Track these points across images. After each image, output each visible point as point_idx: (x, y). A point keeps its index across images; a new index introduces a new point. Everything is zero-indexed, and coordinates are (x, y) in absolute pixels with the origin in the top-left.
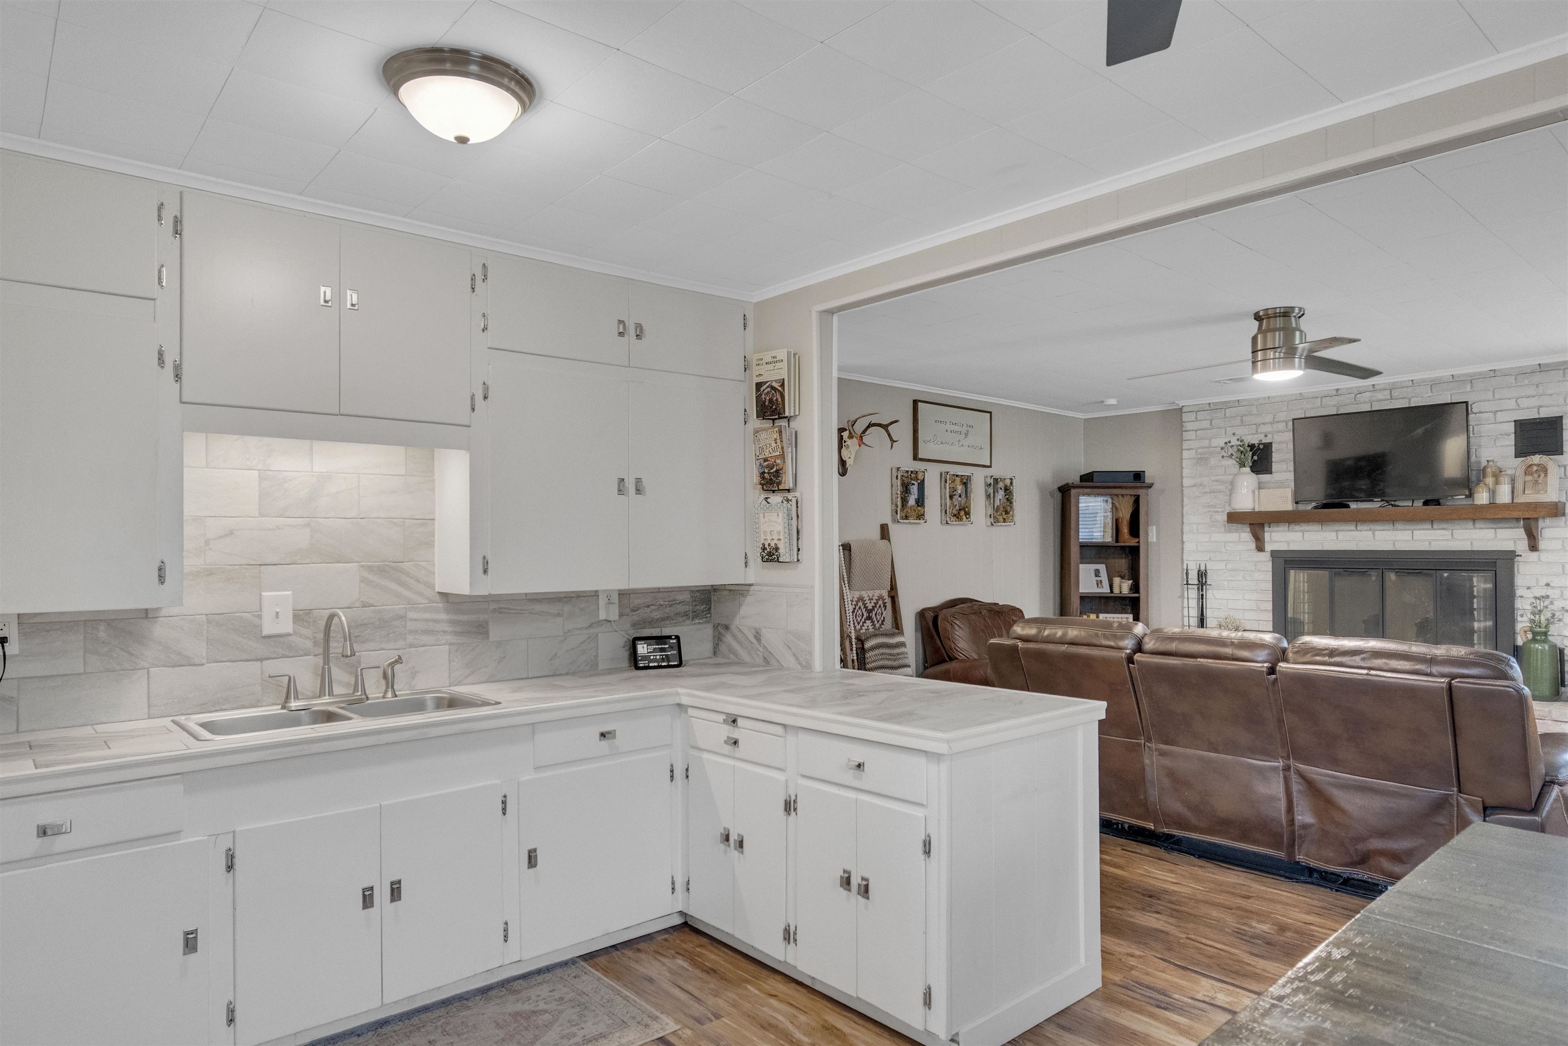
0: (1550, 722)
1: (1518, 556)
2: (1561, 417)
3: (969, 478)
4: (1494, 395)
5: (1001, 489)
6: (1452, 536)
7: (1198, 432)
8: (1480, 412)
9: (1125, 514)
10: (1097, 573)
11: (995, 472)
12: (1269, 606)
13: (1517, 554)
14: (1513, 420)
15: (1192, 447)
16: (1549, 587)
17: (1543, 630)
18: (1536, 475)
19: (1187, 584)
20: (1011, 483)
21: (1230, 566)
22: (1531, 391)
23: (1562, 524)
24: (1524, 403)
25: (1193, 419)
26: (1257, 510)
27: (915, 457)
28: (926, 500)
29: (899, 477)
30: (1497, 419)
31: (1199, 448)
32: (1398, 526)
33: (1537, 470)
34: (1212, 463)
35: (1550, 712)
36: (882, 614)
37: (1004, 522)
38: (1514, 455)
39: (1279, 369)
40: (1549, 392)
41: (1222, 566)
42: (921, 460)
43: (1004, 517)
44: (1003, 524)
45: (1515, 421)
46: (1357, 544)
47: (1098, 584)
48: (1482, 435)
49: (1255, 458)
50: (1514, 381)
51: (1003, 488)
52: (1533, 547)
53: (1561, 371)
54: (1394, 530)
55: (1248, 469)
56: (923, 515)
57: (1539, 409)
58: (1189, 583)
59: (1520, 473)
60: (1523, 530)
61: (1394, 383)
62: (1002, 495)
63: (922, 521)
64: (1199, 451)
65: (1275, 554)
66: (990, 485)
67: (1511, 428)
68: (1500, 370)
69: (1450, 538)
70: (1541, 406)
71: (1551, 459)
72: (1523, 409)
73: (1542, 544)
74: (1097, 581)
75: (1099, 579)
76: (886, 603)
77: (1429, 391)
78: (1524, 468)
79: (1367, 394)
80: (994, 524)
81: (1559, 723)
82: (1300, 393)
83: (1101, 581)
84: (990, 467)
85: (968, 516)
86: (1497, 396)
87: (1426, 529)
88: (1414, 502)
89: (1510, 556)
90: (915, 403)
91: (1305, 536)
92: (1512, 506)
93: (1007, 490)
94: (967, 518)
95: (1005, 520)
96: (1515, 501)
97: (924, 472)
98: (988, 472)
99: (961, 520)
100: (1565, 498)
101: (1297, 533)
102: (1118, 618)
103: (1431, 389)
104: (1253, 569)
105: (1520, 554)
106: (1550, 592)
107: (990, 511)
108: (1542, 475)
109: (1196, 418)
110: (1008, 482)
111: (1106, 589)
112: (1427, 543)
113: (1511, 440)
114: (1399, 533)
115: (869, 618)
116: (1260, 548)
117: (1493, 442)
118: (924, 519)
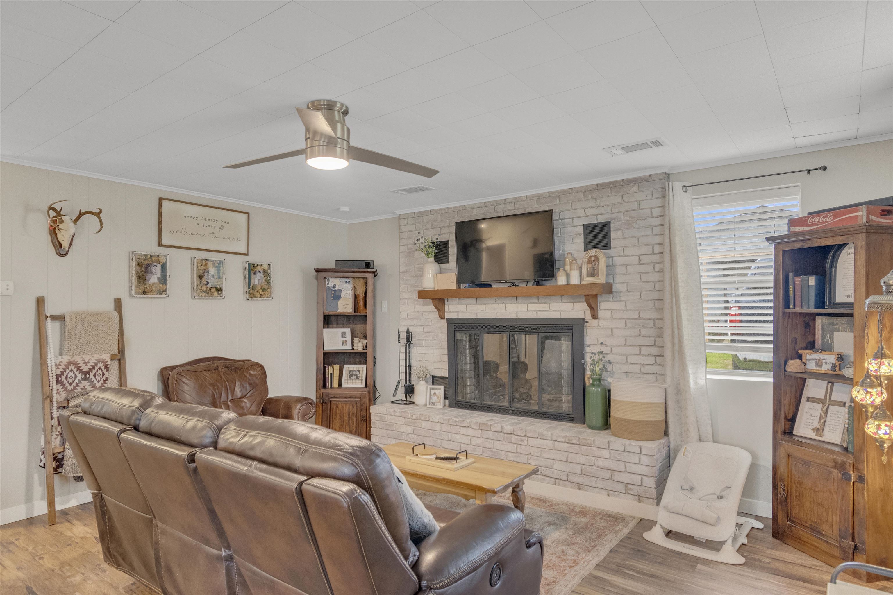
0: (594, 448)
1: (586, 322)
2: (609, 222)
3: (220, 263)
4: (572, 207)
5: (260, 272)
6: (549, 308)
7: (408, 233)
8: (564, 219)
9: (361, 292)
10: (343, 335)
11: (252, 259)
12: (446, 358)
13: (586, 321)
14: (583, 224)
15: (405, 244)
16: (602, 345)
17: (598, 377)
18: (593, 264)
19: (399, 343)
20: (269, 267)
21: (426, 330)
22: (592, 203)
23: (611, 299)
24: (589, 212)
25: (406, 223)
26: (436, 289)
27: (160, 244)
28: (168, 279)
29: (134, 259)
30: (574, 223)
31: (409, 244)
32: (520, 300)
33: (594, 260)
34: (416, 255)
35: (594, 441)
36: (104, 374)
37: (261, 297)
38: (583, 249)
39: (323, 156)
40: (602, 204)
41: (421, 329)
42: (165, 246)
43: (261, 293)
44: (260, 299)
45: (584, 225)
46: (496, 314)
47: (343, 343)
48: (566, 235)
49: (437, 251)
50: (583, 196)
51: (261, 271)
52: (595, 316)
53: (609, 189)
54: (517, 303)
55: (432, 260)
56: (166, 291)
57: (597, 216)
58: (400, 342)
59: (585, 262)
60: (585, 303)
61: (516, 198)
62: (261, 277)
63: (163, 296)
64: (409, 246)
65: (449, 321)
66: (246, 268)
67: (581, 230)
68: (575, 188)
69: (548, 309)
70: (598, 214)
71: (601, 252)
72: (588, 216)
73: (601, 314)
74: (343, 340)
75: (344, 339)
76: (108, 365)
77: (536, 204)
78: (587, 258)
79: (501, 206)
80: (250, 299)
81: (600, 449)
82: (465, 205)
83: (346, 341)
84: (247, 255)
85: (220, 292)
86: (574, 207)
87: (533, 303)
88: (528, 283)
89: (582, 322)
90: (161, 200)
91: (467, 307)
92: (580, 286)
93: (266, 274)
94: (218, 294)
95: (262, 296)
96: (582, 283)
97: (167, 256)
98: (246, 258)
99: (212, 295)
100: (612, 280)
101: (462, 306)
102: (356, 368)
103: (537, 202)
104: (439, 332)
105: (587, 321)
106: (604, 349)
107: (247, 289)
108: (597, 264)
109: (407, 223)
110: (265, 267)
111: (348, 347)
112: (535, 313)
113: (581, 239)
114: (519, 305)
115: (86, 379)
116: (442, 317)
117: (572, 240)
118: (166, 294)
